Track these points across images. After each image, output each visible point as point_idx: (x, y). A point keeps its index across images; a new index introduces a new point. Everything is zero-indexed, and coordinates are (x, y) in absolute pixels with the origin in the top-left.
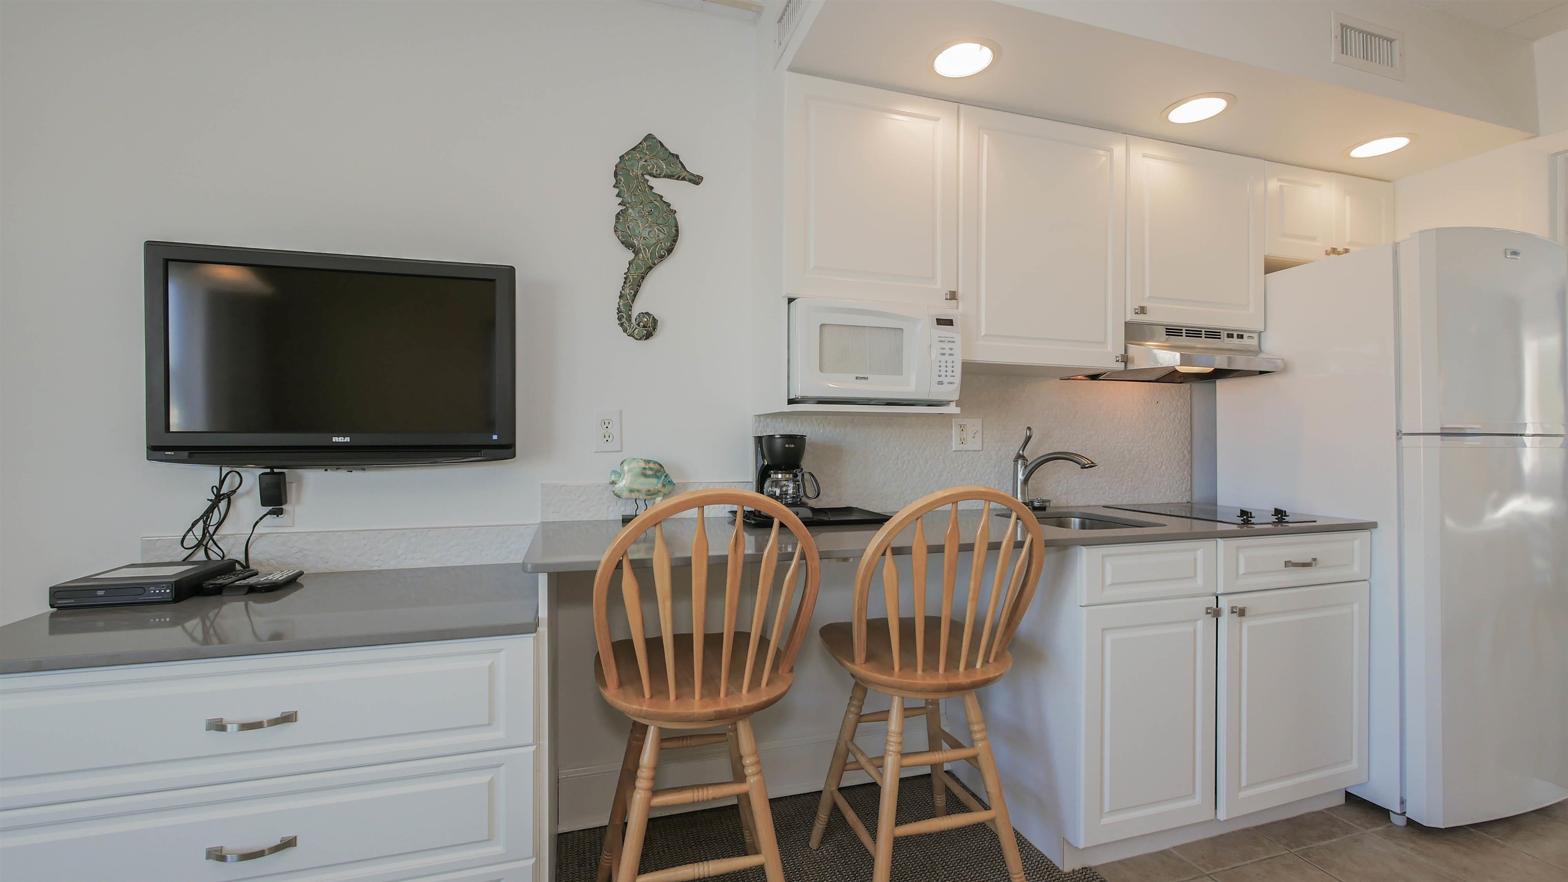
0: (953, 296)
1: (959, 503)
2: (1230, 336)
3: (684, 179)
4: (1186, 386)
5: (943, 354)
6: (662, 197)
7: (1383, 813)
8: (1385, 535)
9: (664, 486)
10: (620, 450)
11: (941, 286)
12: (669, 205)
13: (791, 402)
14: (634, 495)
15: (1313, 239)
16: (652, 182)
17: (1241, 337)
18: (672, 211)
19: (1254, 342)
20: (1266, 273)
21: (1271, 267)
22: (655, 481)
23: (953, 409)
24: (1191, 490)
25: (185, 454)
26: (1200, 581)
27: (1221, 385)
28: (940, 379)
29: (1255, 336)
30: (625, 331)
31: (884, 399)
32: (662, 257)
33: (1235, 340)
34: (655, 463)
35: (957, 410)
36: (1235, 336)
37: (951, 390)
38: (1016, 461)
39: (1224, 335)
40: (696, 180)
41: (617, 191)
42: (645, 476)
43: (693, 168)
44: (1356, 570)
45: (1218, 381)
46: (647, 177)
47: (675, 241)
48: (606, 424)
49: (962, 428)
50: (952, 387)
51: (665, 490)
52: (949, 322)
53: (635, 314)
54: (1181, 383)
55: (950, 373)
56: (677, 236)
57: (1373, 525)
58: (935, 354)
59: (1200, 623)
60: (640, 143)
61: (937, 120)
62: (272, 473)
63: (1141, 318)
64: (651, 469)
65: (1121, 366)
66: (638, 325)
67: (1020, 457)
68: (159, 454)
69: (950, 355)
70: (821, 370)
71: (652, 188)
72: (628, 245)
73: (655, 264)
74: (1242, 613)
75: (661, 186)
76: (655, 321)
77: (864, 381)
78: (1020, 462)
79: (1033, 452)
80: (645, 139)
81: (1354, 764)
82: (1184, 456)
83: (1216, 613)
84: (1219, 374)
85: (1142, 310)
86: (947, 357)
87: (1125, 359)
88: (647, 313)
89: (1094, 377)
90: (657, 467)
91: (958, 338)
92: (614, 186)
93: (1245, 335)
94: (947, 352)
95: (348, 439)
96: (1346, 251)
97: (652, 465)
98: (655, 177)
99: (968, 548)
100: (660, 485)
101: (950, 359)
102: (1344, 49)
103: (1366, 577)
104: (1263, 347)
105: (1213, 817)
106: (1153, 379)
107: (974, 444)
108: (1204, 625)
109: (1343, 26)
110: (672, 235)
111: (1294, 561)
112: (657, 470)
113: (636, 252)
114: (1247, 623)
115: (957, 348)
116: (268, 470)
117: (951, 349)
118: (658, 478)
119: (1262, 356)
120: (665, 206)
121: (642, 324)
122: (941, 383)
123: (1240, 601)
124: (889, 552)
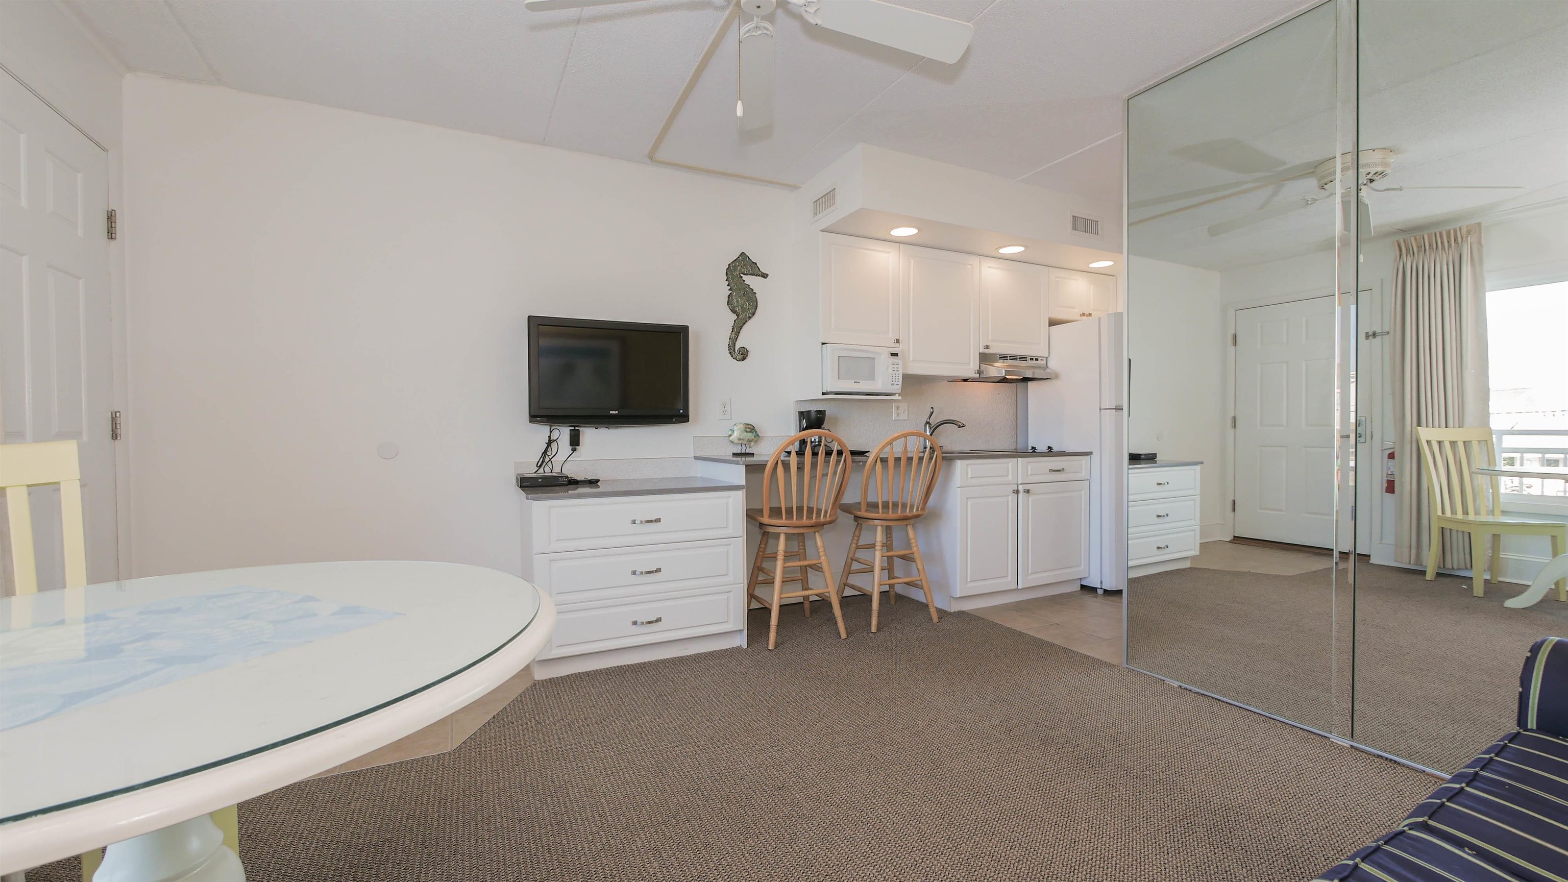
0: (897, 341)
1: (908, 437)
2: (1032, 359)
3: (759, 276)
4: (1014, 385)
5: (894, 371)
6: (749, 286)
7: (1094, 590)
8: (1095, 457)
9: (755, 437)
10: (730, 418)
11: (892, 336)
12: (753, 290)
13: (823, 394)
14: (740, 442)
15: (1074, 308)
16: (744, 277)
17: (1037, 360)
18: (754, 293)
19: (1044, 362)
20: (1049, 326)
21: (1053, 323)
22: (751, 434)
23: (897, 397)
24: (1017, 442)
25: (545, 419)
26: (1010, 477)
27: (1029, 383)
28: (893, 383)
29: (1045, 359)
30: (732, 356)
31: (866, 392)
32: (750, 318)
33: (1034, 361)
34: (751, 425)
35: (900, 398)
36: (1034, 359)
37: (897, 388)
38: (925, 425)
39: (1029, 358)
40: (765, 276)
41: (727, 283)
42: (747, 432)
43: (763, 270)
44: (1084, 474)
45: (1029, 382)
46: (741, 275)
47: (756, 309)
48: (724, 405)
49: (898, 408)
50: (898, 386)
51: (755, 439)
52: (896, 355)
53: (737, 348)
54: (1011, 383)
55: (897, 378)
56: (757, 306)
57: (1091, 453)
58: (890, 370)
59: (1010, 497)
60: (739, 257)
61: (889, 253)
62: (575, 429)
63: (987, 351)
64: (749, 428)
65: (978, 375)
66: (739, 353)
67: (928, 423)
68: (534, 419)
69: (897, 371)
70: (839, 378)
71: (744, 281)
72: (734, 312)
73: (746, 321)
74: (1028, 491)
75: (748, 279)
76: (747, 351)
77: (857, 383)
78: (928, 426)
79: (934, 421)
80: (740, 255)
81: (1082, 567)
82: (1013, 423)
83: (1017, 492)
84: (1026, 380)
85: (987, 347)
86: (895, 372)
87: (980, 372)
88: (744, 347)
89: (965, 380)
90: (752, 427)
91: (900, 362)
92: (726, 280)
93: (1039, 359)
94: (896, 369)
95: (617, 412)
96: (1090, 315)
97: (749, 426)
98: (745, 275)
99: (910, 459)
100: (753, 437)
101: (897, 373)
102: (1075, 228)
103: (1089, 478)
104: (1048, 365)
105: (1016, 588)
106: (996, 381)
107: (904, 416)
108: (1012, 498)
109: (1074, 216)
110: (755, 306)
111: (1053, 469)
112: (750, 428)
113: (738, 316)
114: (1031, 498)
115: (900, 367)
116: (573, 428)
117: (897, 368)
118: (753, 433)
119: (1048, 370)
120: (751, 291)
121: (741, 353)
122: (893, 385)
123: (1027, 487)
124: (879, 460)
